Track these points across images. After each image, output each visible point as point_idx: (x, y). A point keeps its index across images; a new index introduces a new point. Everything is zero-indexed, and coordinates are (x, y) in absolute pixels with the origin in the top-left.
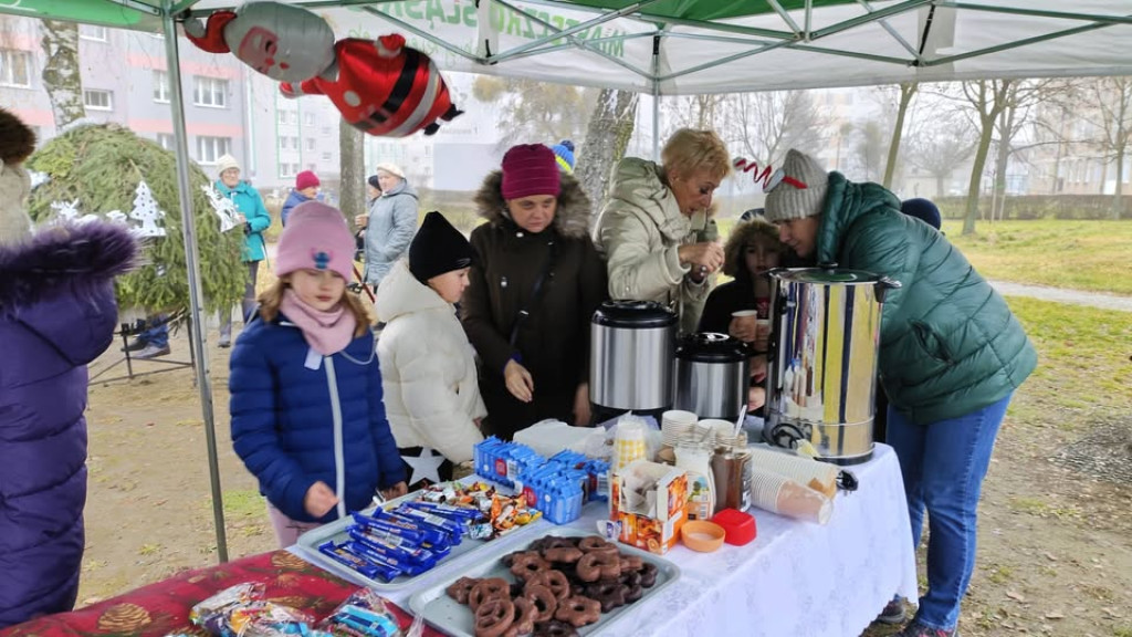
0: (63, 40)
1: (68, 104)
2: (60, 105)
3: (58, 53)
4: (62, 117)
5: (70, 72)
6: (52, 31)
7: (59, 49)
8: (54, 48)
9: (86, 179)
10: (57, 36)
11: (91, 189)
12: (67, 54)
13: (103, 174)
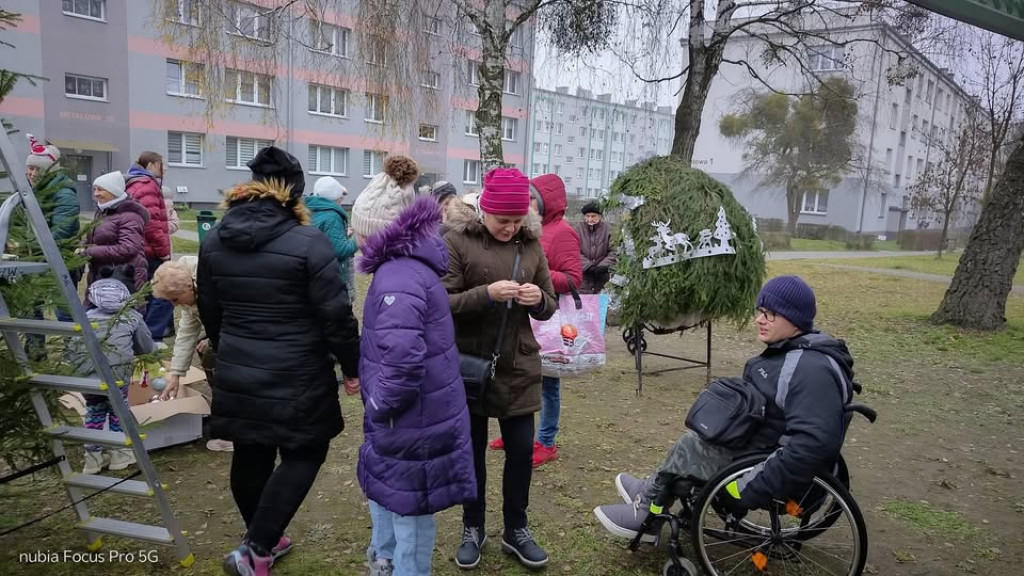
0: (495, 87)
1: (493, 137)
2: (487, 138)
3: (491, 97)
4: (487, 147)
5: (497, 112)
6: (488, 81)
7: (491, 95)
8: (488, 93)
9: (676, 202)
10: (491, 84)
11: (681, 211)
12: (496, 98)
13: (690, 198)
